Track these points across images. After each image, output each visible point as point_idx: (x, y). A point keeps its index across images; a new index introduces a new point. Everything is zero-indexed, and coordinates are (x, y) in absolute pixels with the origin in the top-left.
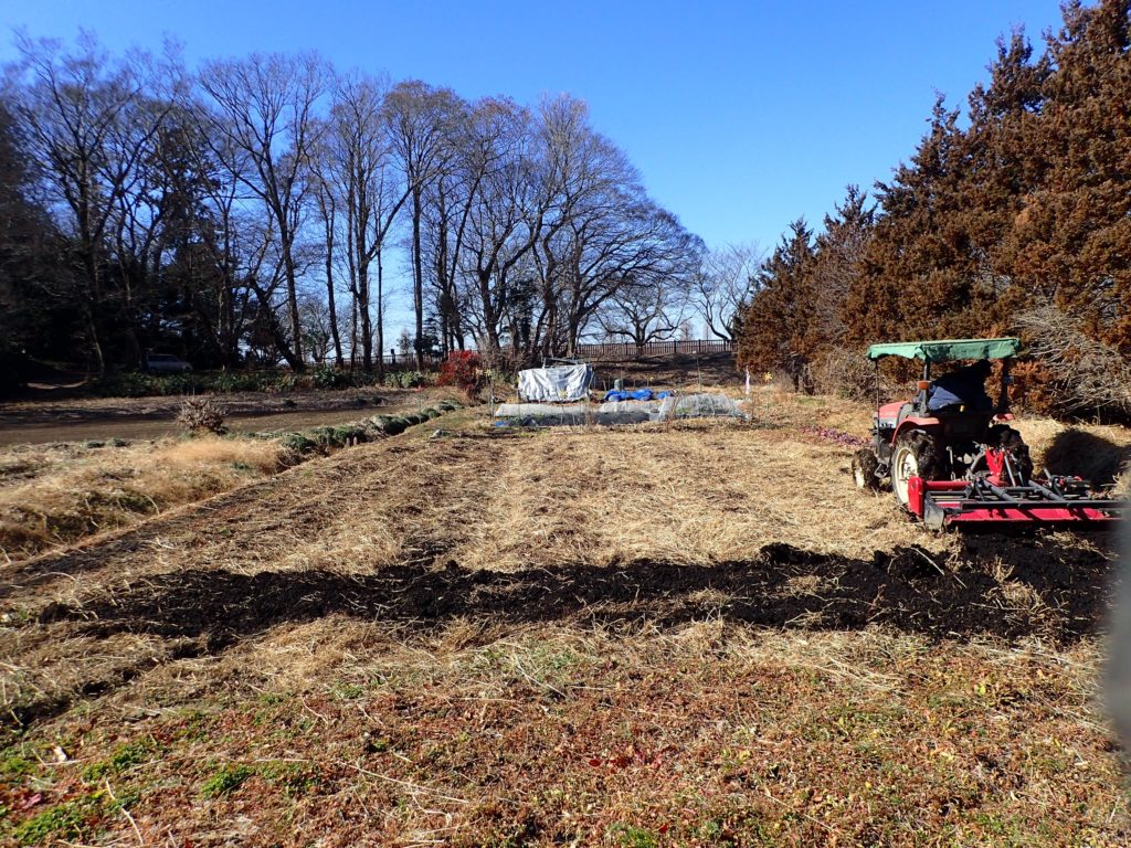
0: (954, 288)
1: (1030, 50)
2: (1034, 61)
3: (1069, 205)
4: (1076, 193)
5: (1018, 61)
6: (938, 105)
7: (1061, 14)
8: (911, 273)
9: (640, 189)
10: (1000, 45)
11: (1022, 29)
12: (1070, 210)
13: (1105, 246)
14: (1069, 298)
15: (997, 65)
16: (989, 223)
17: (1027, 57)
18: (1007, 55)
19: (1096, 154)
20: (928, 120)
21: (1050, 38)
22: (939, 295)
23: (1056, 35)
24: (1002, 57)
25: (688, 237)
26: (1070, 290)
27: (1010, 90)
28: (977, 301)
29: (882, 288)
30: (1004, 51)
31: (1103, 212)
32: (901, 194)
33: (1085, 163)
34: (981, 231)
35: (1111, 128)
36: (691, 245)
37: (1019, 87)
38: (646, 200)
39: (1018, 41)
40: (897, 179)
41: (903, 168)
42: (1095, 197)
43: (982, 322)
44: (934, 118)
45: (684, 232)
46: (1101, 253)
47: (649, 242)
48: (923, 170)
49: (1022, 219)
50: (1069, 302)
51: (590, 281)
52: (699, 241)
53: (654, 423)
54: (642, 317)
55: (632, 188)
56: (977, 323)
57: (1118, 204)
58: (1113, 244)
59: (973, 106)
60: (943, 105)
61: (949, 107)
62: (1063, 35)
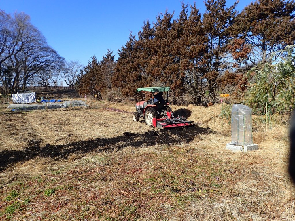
0: (138, 76)
1: (150, 25)
2: (151, 28)
3: (162, 60)
4: (163, 58)
5: (148, 27)
6: (131, 34)
7: (156, 19)
8: (128, 72)
9: (46, 43)
10: (144, 23)
11: (149, 20)
12: (163, 61)
13: (170, 69)
14: (163, 80)
15: (144, 27)
16: (145, 62)
17: (150, 26)
18: (146, 25)
19: (167, 50)
20: (129, 37)
21: (154, 24)
22: (135, 78)
23: (155, 23)
24: (145, 26)
25: (60, 58)
26: (163, 78)
27: (147, 33)
28: (143, 79)
29: (121, 75)
30: (145, 24)
31: (169, 62)
32: (124, 53)
33: (164, 52)
34: (143, 64)
35: (169, 45)
36: (61, 60)
37: (149, 33)
38: (48, 46)
39: (148, 23)
40: (122, 49)
41: (123, 47)
42: (167, 59)
43: (144, 84)
44: (130, 37)
45: (59, 56)
46: (169, 71)
47: (49, 58)
48: (128, 48)
49: (152, 62)
50: (163, 81)
51: (29, 68)
52: (64, 59)
53: (63, 108)
54: (45, 79)
55: (43, 42)
56: (143, 84)
57: (171, 61)
58: (171, 69)
59: (139, 35)
60: (132, 34)
61: (133, 35)
62: (157, 23)
